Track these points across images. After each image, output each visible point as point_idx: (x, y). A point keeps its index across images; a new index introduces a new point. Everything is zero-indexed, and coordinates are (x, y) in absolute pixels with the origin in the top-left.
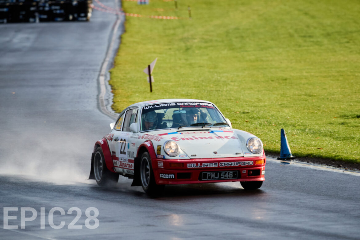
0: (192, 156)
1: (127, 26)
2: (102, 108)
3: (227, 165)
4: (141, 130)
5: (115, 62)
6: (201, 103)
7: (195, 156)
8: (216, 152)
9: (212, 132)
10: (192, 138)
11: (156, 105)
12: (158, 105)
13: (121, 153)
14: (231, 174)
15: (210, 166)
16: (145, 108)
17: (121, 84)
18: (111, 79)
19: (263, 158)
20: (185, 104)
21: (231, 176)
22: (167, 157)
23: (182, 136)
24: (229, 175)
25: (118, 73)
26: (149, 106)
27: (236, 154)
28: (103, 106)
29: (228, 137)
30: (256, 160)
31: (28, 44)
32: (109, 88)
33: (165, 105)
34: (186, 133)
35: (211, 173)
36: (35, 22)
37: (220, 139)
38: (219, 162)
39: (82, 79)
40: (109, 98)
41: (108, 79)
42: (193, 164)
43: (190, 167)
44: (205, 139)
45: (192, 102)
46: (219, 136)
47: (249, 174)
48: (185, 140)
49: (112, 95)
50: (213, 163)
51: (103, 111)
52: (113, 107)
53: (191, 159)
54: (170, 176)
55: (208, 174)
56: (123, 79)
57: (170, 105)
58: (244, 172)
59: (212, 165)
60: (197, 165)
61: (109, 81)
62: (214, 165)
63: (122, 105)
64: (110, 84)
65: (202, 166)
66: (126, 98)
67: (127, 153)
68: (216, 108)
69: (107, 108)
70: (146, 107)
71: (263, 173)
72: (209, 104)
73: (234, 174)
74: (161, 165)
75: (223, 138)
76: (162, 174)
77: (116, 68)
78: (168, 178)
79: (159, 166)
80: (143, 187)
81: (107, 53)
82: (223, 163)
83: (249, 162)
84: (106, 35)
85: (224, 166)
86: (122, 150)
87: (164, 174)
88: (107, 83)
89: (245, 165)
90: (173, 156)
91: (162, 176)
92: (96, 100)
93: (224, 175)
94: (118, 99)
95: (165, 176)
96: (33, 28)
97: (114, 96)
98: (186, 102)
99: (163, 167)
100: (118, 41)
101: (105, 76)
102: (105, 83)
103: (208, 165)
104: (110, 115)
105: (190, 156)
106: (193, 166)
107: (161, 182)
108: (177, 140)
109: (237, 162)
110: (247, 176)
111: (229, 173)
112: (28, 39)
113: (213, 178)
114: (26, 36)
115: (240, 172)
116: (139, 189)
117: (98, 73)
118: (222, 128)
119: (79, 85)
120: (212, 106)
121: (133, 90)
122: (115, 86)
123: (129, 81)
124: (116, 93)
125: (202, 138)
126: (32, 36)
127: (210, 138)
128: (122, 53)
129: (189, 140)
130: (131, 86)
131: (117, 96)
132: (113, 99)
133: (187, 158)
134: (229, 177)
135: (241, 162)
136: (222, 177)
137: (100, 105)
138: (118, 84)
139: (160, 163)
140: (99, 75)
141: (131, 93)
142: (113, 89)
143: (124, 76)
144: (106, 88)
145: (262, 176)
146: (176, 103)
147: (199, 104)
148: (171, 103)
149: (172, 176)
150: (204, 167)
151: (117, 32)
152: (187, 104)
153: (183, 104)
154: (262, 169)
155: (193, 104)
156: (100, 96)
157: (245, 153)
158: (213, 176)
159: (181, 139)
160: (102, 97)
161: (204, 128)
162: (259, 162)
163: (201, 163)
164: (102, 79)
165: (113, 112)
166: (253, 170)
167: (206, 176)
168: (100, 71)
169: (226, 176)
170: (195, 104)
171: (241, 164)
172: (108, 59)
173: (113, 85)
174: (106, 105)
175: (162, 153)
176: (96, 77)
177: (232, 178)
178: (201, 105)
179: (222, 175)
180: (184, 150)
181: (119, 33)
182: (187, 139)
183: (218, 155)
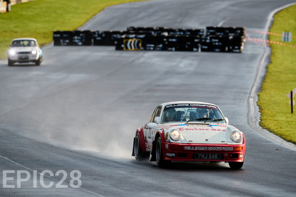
0: (189, 141)
1: (273, 58)
2: (251, 124)
3: (213, 149)
4: (161, 122)
5: (262, 87)
6: (207, 106)
7: (192, 141)
8: (208, 140)
9: (211, 126)
10: (194, 129)
11: (174, 105)
12: (176, 105)
13: (149, 138)
14: (216, 156)
15: (201, 149)
16: (166, 106)
17: (267, 106)
18: (259, 100)
19: (242, 146)
20: (196, 105)
21: (216, 157)
22: (171, 141)
23: (187, 127)
24: (214, 156)
25: (265, 96)
26: (170, 105)
27: (222, 142)
28: (252, 122)
29: (220, 130)
30: (235, 147)
31: (191, 69)
32: (257, 107)
33: (181, 105)
34: (191, 126)
35: (201, 154)
36: (197, 51)
37: (214, 131)
38: (207, 146)
39: (235, 99)
40: (258, 116)
41: (257, 100)
42: (188, 147)
43: (186, 149)
44: (202, 131)
45: (201, 104)
46: (214, 128)
47: (230, 157)
48: (188, 130)
49: (260, 114)
50: (203, 147)
51: (252, 126)
52: (261, 124)
53: (188, 143)
54: (172, 155)
55: (199, 155)
56: (269, 101)
57: (185, 105)
58: (226, 155)
59: (202, 148)
60: (191, 148)
61: (257, 102)
62: (204, 149)
63: (268, 122)
64: (258, 105)
65: (195, 149)
66: (271, 117)
67: (151, 138)
68: (218, 109)
69: (255, 124)
70: (168, 106)
71: (241, 156)
72: (214, 106)
73: (218, 156)
74: (167, 146)
75: (216, 130)
76: (167, 153)
77: (263, 92)
78: (171, 156)
79: (166, 147)
80: (157, 162)
81: (255, 80)
82: (210, 148)
83: (230, 148)
84: (255, 65)
85: (211, 150)
86: (149, 136)
87: (168, 153)
88: (256, 104)
89: (227, 150)
90: (176, 141)
91: (168, 154)
92: (246, 117)
93: (211, 156)
94: (265, 117)
95: (169, 155)
96: (196, 56)
97: (261, 115)
98: (197, 104)
99: (168, 148)
100: (264, 70)
101: (254, 98)
102: (254, 104)
103: (199, 149)
104: (258, 130)
105: (188, 141)
106: (189, 148)
107: (166, 159)
108: (182, 129)
109: (221, 148)
110: (228, 158)
111: (215, 155)
112: (191, 64)
113: (203, 158)
114: (190, 62)
115: (223, 155)
116: (155, 163)
117: (248, 95)
118: (219, 124)
119: (233, 104)
120: (216, 108)
121: (277, 111)
122: (262, 107)
123: (274, 103)
124: (262, 112)
125: (200, 130)
126: (195, 63)
127: (207, 130)
128: (268, 80)
129: (191, 130)
130: (275, 107)
131: (264, 115)
132: (260, 117)
133: (186, 142)
134: (214, 158)
135: (224, 148)
136: (209, 158)
137: (250, 121)
138: (265, 105)
139: (166, 145)
140: (249, 97)
141: (275, 113)
142: (261, 110)
143: (270, 99)
144: (255, 108)
145: (240, 159)
146: (189, 104)
147: (206, 105)
148: (185, 104)
149: (174, 155)
150: (196, 149)
151: (263, 63)
152: (197, 105)
153: (194, 105)
154: (241, 154)
155: (202, 105)
156: (250, 114)
157: (229, 142)
158: (203, 156)
159: (185, 129)
160: (251, 115)
161: (206, 123)
162: (238, 149)
163: (195, 146)
164: (251, 100)
165: (261, 128)
166: (233, 154)
167: (198, 156)
168: (250, 94)
169: (212, 157)
170: (203, 106)
171: (224, 149)
172: (256, 84)
173: (260, 106)
174: (255, 122)
175: (169, 138)
176: (247, 98)
177: (217, 158)
178: (208, 106)
179: (209, 156)
180: (184, 137)
181: (266, 64)
182: (190, 130)
183: (208, 142)
